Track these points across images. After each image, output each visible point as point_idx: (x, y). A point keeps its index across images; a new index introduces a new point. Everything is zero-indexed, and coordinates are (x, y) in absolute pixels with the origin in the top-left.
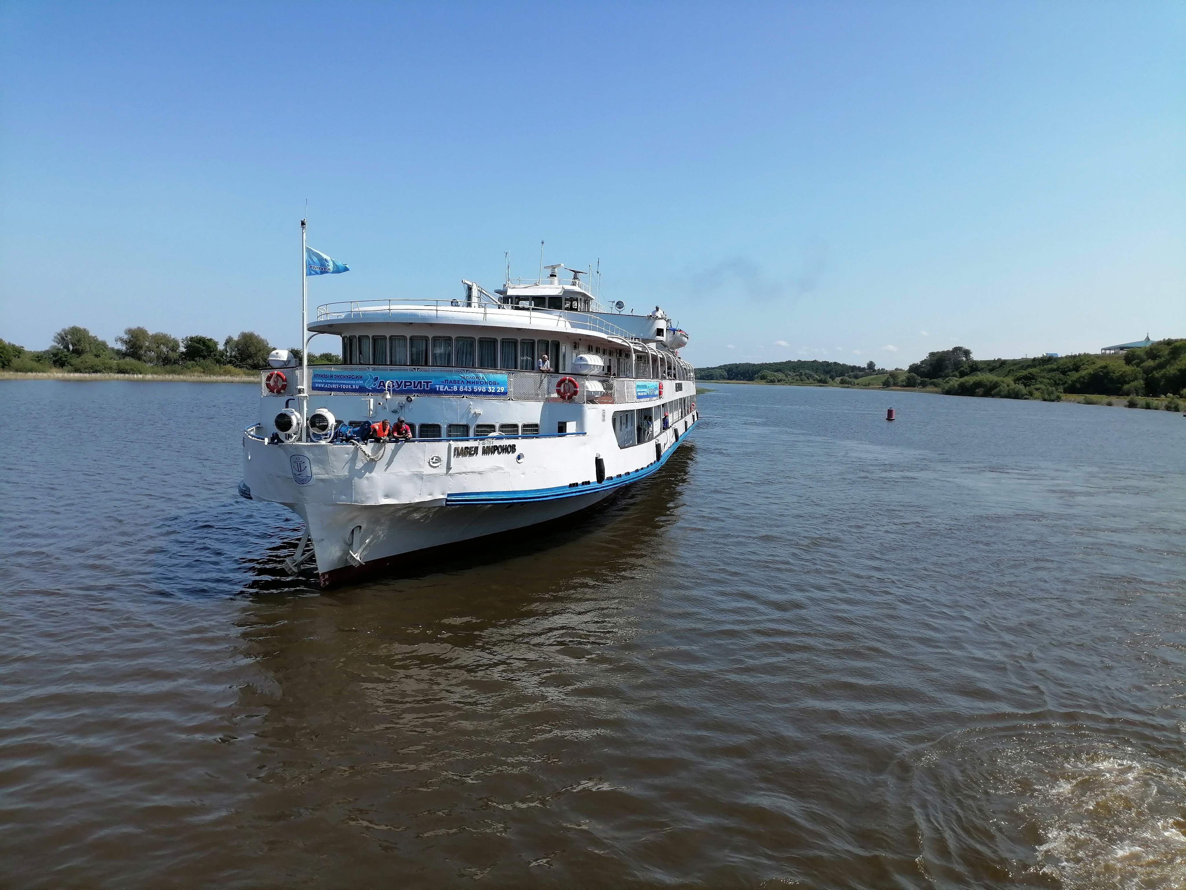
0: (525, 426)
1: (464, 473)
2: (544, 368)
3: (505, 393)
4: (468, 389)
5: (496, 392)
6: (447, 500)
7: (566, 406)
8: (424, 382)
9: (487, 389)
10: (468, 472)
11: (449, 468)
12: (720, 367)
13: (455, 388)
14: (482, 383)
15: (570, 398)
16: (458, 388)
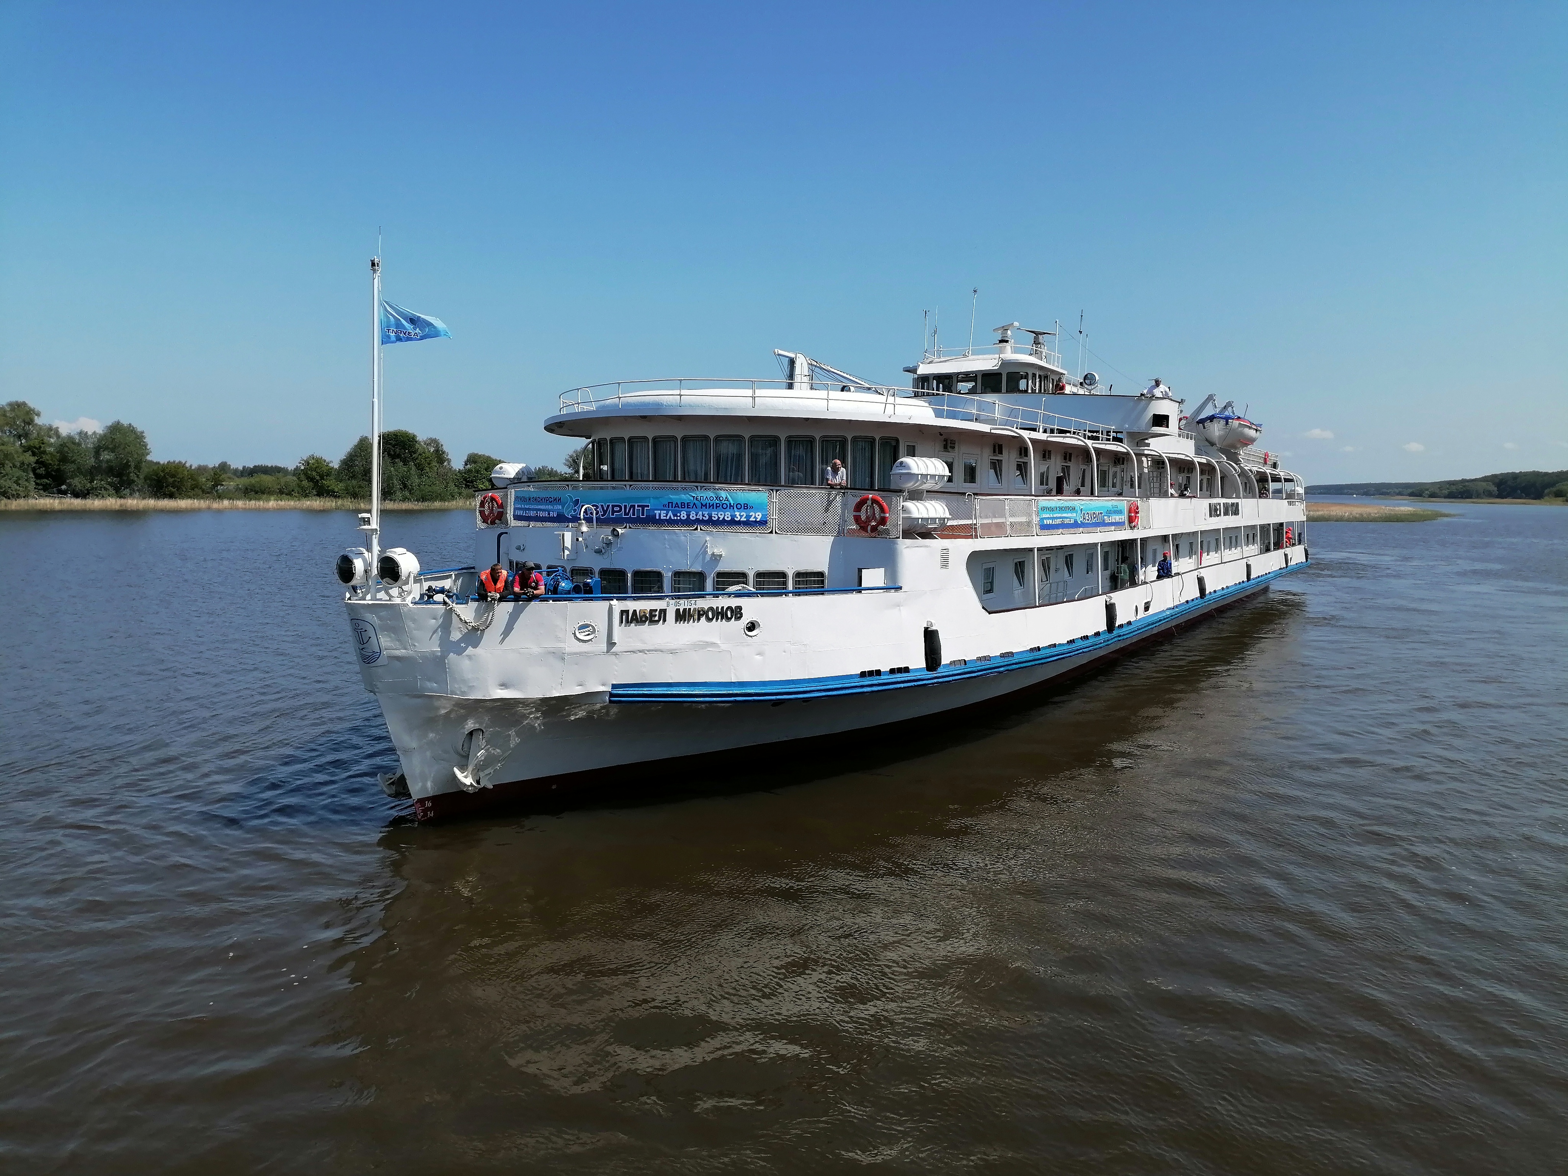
0: (798, 575)
1: (640, 651)
2: (838, 480)
3: (763, 523)
4: (703, 516)
5: (748, 520)
6: (612, 695)
7: (865, 543)
8: (638, 506)
9: (733, 516)
10: (649, 651)
11: (611, 644)
12: (1485, 479)
13: (683, 515)
14: (725, 506)
15: (874, 529)
16: (688, 516)
